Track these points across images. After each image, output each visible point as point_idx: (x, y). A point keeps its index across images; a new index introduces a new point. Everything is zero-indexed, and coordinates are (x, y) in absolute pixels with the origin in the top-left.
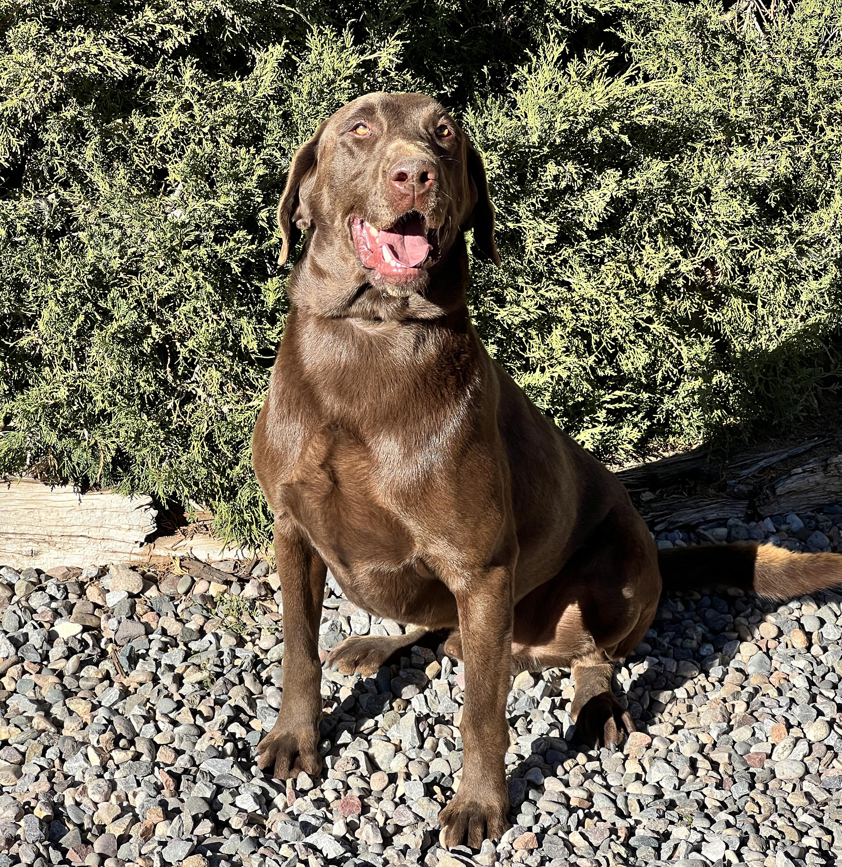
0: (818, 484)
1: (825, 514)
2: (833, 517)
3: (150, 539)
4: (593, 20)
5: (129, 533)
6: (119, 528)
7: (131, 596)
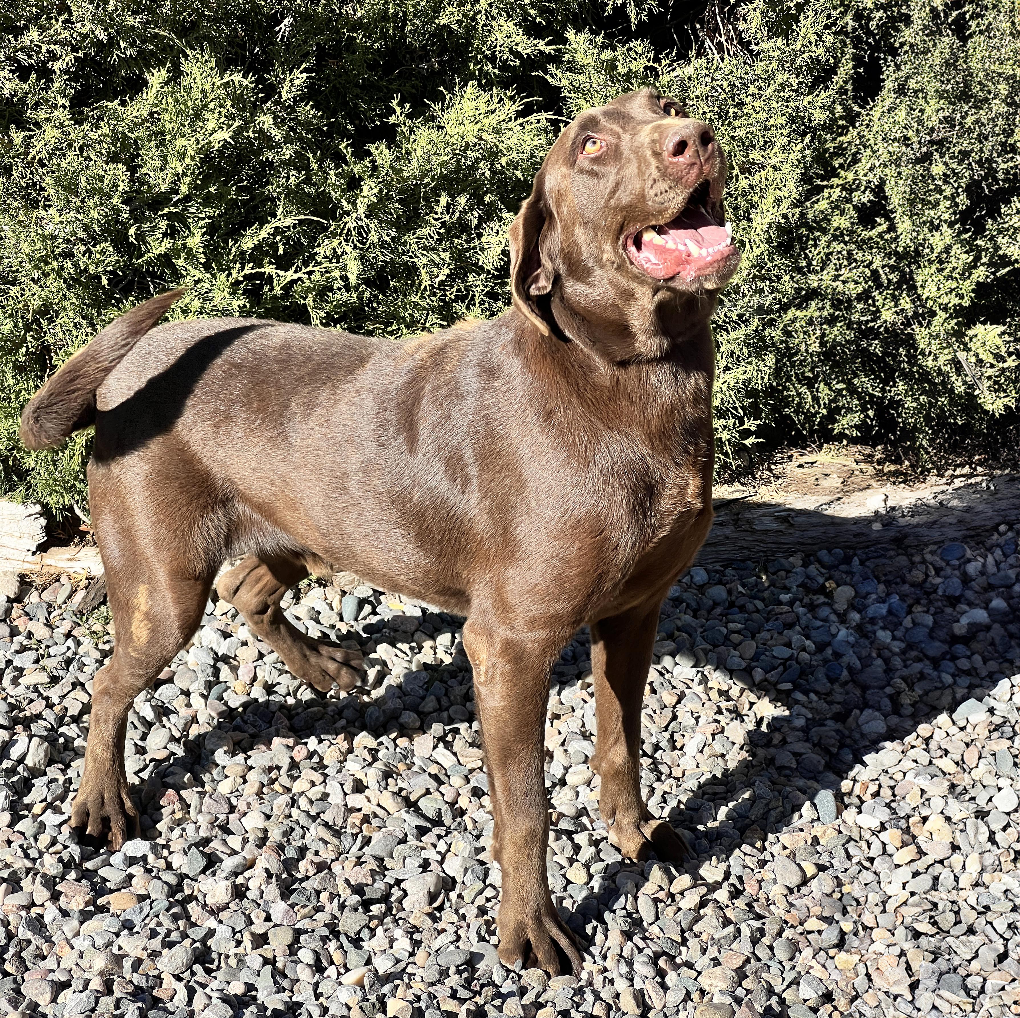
0: (727, 538)
1: (734, 569)
2: (741, 572)
3: (42, 548)
4: (518, 62)
5: (21, 541)
6: (11, 536)
7: (9, 600)
